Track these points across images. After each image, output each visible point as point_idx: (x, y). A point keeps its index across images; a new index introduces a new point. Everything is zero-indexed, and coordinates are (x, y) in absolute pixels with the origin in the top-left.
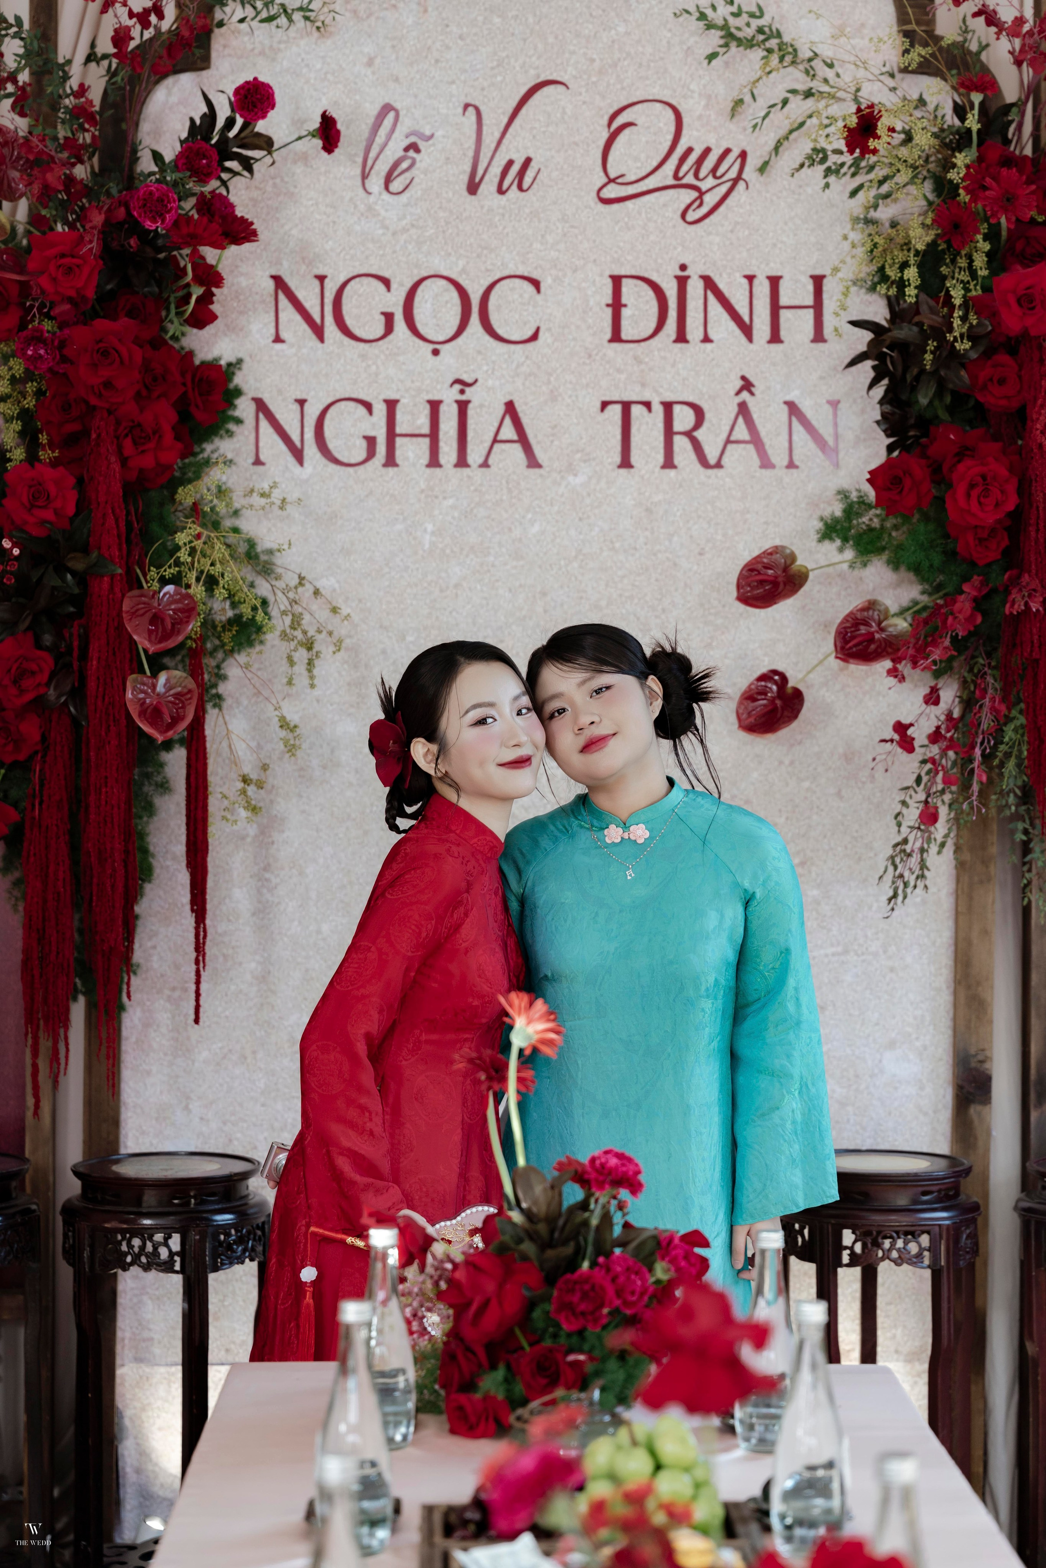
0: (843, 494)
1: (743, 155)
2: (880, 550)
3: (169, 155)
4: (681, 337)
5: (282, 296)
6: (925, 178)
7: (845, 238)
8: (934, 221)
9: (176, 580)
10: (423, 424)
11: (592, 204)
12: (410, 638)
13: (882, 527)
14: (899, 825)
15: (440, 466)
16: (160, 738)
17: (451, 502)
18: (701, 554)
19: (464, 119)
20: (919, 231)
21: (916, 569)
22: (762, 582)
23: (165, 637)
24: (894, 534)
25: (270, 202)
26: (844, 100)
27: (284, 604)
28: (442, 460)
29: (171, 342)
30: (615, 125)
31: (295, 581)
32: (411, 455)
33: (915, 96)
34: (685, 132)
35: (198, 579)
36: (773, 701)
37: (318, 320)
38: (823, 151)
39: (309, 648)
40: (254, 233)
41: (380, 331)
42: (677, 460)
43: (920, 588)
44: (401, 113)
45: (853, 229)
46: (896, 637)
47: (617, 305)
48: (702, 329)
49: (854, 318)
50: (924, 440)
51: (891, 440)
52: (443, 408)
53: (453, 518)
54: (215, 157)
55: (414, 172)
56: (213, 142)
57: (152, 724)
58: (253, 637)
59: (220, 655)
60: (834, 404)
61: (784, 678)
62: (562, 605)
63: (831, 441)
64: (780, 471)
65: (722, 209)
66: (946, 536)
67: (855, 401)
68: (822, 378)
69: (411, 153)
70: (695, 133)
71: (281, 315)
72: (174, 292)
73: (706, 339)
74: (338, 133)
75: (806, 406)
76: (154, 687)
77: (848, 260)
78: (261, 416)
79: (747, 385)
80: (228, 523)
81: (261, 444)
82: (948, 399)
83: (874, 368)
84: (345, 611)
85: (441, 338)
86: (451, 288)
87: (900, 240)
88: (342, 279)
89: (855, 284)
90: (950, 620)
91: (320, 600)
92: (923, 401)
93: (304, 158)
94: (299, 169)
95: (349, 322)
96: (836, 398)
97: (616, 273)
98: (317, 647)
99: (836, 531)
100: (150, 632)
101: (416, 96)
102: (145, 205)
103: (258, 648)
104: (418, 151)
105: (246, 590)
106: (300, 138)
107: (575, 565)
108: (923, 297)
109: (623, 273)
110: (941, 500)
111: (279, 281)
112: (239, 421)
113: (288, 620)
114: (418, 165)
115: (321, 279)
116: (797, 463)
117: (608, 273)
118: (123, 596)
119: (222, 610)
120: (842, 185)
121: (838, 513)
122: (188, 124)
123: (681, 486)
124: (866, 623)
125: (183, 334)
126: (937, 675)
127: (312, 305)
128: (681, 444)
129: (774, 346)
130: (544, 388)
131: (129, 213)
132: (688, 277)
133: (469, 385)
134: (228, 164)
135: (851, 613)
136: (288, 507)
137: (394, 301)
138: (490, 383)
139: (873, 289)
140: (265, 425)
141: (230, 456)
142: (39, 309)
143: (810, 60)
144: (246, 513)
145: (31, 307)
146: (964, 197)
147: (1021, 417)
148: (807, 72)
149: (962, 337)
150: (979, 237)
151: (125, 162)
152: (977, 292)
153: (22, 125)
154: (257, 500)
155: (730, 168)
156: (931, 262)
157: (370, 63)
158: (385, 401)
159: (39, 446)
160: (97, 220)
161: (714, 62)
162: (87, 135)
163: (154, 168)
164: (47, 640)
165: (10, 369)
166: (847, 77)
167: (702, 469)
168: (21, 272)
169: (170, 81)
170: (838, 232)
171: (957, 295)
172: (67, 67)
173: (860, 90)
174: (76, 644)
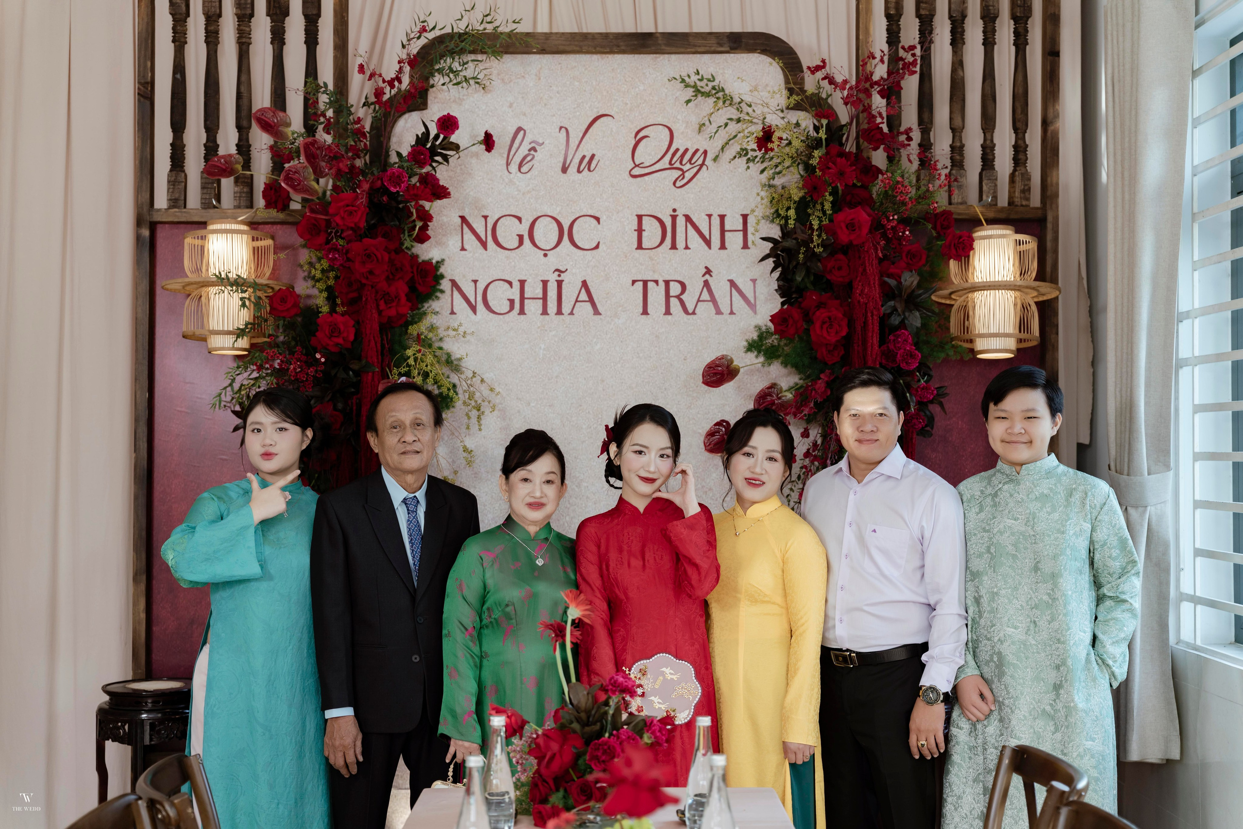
0: (758, 328)
1: (705, 152)
2: (777, 357)
3: (405, 153)
4: (674, 247)
5: (465, 226)
6: (799, 164)
7: (758, 194)
8: (803, 185)
9: (407, 374)
10: (539, 293)
11: (627, 178)
12: (532, 405)
13: (779, 344)
14: (789, 501)
15: (548, 314)
17: (554, 333)
18: (685, 360)
19: (559, 134)
20: (796, 191)
21: (796, 367)
22: (715, 374)
24: (785, 348)
25: (459, 178)
26: (757, 124)
27: (465, 387)
28: (549, 312)
29: (406, 251)
30: (638, 137)
31: (472, 374)
32: (532, 308)
33: (795, 122)
34: (675, 140)
35: (419, 374)
36: (722, 436)
37: (484, 239)
38: (746, 149)
39: (479, 410)
40: (449, 194)
41: (516, 244)
42: (672, 310)
43: (799, 376)
44: (527, 132)
45: (762, 190)
46: (786, 402)
47: (640, 231)
48: (684, 242)
49: (763, 236)
50: (799, 300)
51: (783, 300)
52: (549, 284)
53: (555, 341)
54: (428, 154)
55: (533, 162)
56: (428, 146)
58: (450, 404)
60: (754, 281)
61: (727, 423)
62: (612, 387)
63: (752, 300)
64: (726, 315)
65: (694, 180)
66: (811, 349)
67: (765, 279)
68: (747, 267)
69: (532, 152)
70: (680, 141)
71: (465, 236)
72: (407, 224)
73: (687, 248)
74: (494, 142)
75: (739, 282)
77: (760, 206)
78: (454, 289)
79: (708, 271)
80: (436, 345)
81: (454, 304)
82: (812, 278)
83: (774, 262)
84: (497, 390)
85: (548, 248)
86: (554, 222)
87: (786, 195)
88: (496, 218)
89: (764, 218)
90: (813, 392)
91: (484, 385)
92: (799, 279)
93: (476, 155)
94: (474, 161)
95: (500, 240)
96: (755, 278)
97: (639, 213)
98: (482, 410)
99: (754, 347)
102: (390, 179)
103: (452, 409)
104: (536, 151)
105: (444, 379)
106: (474, 145)
107: (619, 365)
108: (798, 225)
109: (643, 213)
110: (807, 331)
111: (463, 218)
112: (442, 292)
113: (467, 395)
114: (536, 158)
115: (486, 217)
116: (734, 312)
117: (635, 214)
118: (379, 383)
120: (756, 168)
121: (755, 338)
122: (415, 138)
123: (674, 324)
124: (771, 395)
125: (412, 246)
126: (809, 421)
127: (481, 231)
128: (674, 302)
129: (722, 251)
130: (602, 273)
131: (383, 184)
132: (677, 215)
133: (563, 272)
134: (437, 158)
135: (763, 390)
136: (468, 337)
137: (524, 229)
138: (574, 271)
139: (772, 221)
140: (456, 293)
141: (437, 309)
142: (335, 234)
143: (739, 103)
144: (446, 339)
145: (331, 232)
146: (818, 173)
147: (849, 287)
148: (738, 109)
149: (818, 245)
150: (827, 194)
151: (383, 157)
152: (826, 222)
153: (328, 139)
154: (453, 333)
155: (698, 159)
156: (802, 207)
157: (511, 106)
158: (519, 281)
159: (337, 305)
160: (366, 186)
161: (689, 104)
162: (362, 144)
163: (397, 160)
164: (340, 406)
165: (321, 265)
166: (758, 112)
167: (685, 315)
168: (326, 215)
169: (406, 116)
170: (755, 191)
171: (815, 224)
172: (353, 110)
173: (765, 118)
174: (354, 408)
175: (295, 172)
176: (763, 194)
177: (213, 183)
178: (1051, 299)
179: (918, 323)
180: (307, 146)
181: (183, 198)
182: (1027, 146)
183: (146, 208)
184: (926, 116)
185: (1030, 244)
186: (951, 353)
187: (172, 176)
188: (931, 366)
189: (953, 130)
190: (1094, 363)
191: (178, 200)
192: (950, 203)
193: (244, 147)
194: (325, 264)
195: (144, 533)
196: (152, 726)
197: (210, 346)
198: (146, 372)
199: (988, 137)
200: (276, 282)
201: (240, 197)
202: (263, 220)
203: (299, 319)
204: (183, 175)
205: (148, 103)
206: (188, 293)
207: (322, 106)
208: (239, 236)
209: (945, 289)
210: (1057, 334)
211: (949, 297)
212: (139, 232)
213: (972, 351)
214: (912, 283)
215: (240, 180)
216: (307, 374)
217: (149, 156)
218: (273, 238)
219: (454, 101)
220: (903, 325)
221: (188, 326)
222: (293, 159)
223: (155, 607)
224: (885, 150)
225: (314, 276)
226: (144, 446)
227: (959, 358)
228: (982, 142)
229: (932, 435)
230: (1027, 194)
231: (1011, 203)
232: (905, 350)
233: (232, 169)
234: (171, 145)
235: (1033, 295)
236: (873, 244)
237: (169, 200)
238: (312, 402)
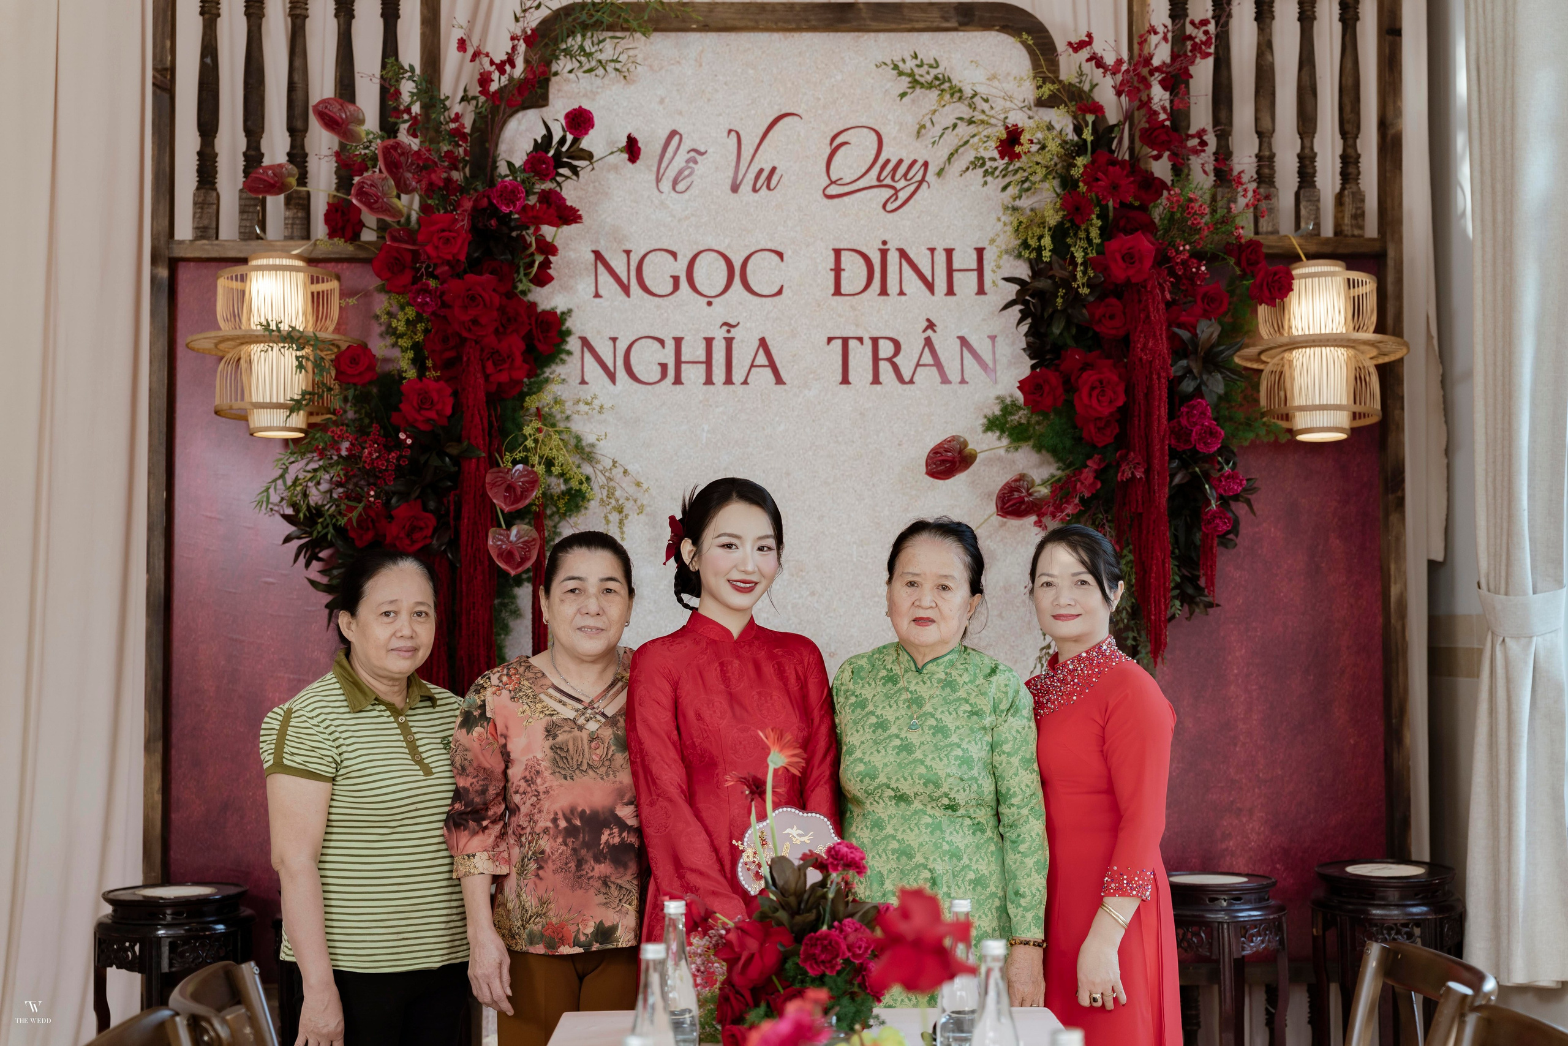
0: (1001, 399)
1: (926, 164)
2: (1027, 439)
3: (519, 163)
4: (884, 292)
5: (599, 265)
6: (1054, 176)
7: (999, 220)
8: (1062, 205)
9: (525, 461)
10: (701, 355)
11: (819, 199)
13: (1029, 422)
15: (713, 384)
16: (513, 573)
18: (899, 445)
19: (728, 140)
20: (1052, 212)
21: (1054, 452)
22: (943, 462)
23: (517, 500)
24: (1037, 427)
25: (591, 198)
26: (996, 126)
28: (715, 380)
29: (520, 295)
30: (835, 144)
31: (611, 464)
32: (692, 376)
33: (1046, 121)
34: (884, 148)
35: (540, 463)
37: (626, 282)
38: (983, 158)
39: (620, 512)
40: (580, 217)
41: (670, 289)
42: (882, 378)
43: (1056, 465)
44: (684, 136)
45: (1004, 214)
46: (1039, 499)
47: (838, 270)
48: (898, 286)
49: (1007, 275)
50: (1056, 362)
51: (1034, 362)
52: (715, 343)
53: (723, 420)
54: (552, 163)
55: (693, 177)
56: (550, 154)
57: (507, 563)
58: (580, 504)
59: (556, 518)
60: (993, 338)
63: (991, 365)
64: (956, 386)
65: (912, 202)
66: (1075, 427)
67: (1007, 336)
68: (984, 320)
69: (691, 164)
70: (892, 150)
71: (599, 278)
72: (523, 259)
73: (902, 293)
74: (639, 149)
75: (973, 340)
76: (508, 536)
77: (1001, 235)
78: (585, 349)
79: (931, 325)
80: (561, 426)
81: (585, 369)
82: (1074, 331)
83: (1021, 311)
84: (645, 486)
85: (713, 294)
86: (721, 258)
87: (1036, 220)
88: (643, 253)
89: (1007, 252)
90: (1079, 484)
91: (628, 478)
92: (1056, 331)
93: (615, 168)
94: (612, 176)
95: (648, 283)
96: (994, 334)
97: (837, 247)
98: (625, 511)
99: (996, 426)
100: (505, 497)
101: (694, 125)
102: (502, 196)
103: (583, 512)
104: (696, 162)
105: (575, 469)
107: (810, 453)
108: (1055, 257)
109: (842, 247)
110: (1070, 401)
111: (598, 255)
112: (569, 353)
113: (605, 493)
114: (696, 172)
115: (628, 252)
116: (967, 379)
117: (831, 247)
118: (486, 472)
119: (558, 486)
120: (995, 183)
121: (998, 412)
122: (532, 144)
123: (884, 396)
124: (1019, 491)
125: (530, 291)
127: (621, 270)
128: (884, 367)
129: (950, 298)
130: (787, 328)
131: (491, 203)
132: (889, 250)
133: (734, 326)
135: (1007, 484)
136: (606, 414)
137: (680, 268)
138: (748, 325)
139: (1019, 256)
140: (588, 356)
141: (563, 377)
142: (426, 269)
143: (972, 98)
144: (575, 417)
145: (419, 269)
146: (1082, 187)
147: (1125, 342)
148: (970, 106)
149: (1083, 285)
150: (1094, 216)
151: (489, 169)
152: (1092, 254)
153: (415, 144)
154: (583, 407)
155: (916, 173)
156: (1060, 234)
157: (662, 101)
158: (674, 338)
159: (428, 369)
160: (468, 205)
161: (904, 99)
162: (461, 150)
163: (508, 172)
164: (432, 505)
165: (405, 314)
166: (998, 108)
167: (900, 385)
168: (414, 244)
169: (520, 115)
170: (994, 216)
171: (1079, 256)
172: (447, 103)
173: (1006, 118)
174: (452, 508)
175: (371, 185)
176: (1003, 219)
177: (256, 205)
178: (1394, 362)
179: (1220, 389)
180: (386, 151)
181: (214, 225)
182: (1359, 156)
183: (163, 240)
184: (1223, 115)
185: (1368, 285)
186: (1263, 432)
187: (199, 196)
188: (1235, 450)
189: (1260, 134)
190: (1448, 452)
191: (207, 229)
192: (1257, 233)
193: (298, 156)
194: (411, 312)
195: (160, 685)
196: (173, 946)
197: (252, 426)
198: (163, 463)
199: (1307, 144)
200: (343, 338)
201: (293, 224)
202: (324, 256)
203: (375, 390)
204: (215, 194)
205: (167, 96)
206: (221, 354)
207: (406, 98)
208: (294, 274)
209: (1254, 345)
210: (1402, 409)
211: (1257, 358)
212: (155, 271)
213: (1290, 431)
214: (1212, 335)
215: (293, 202)
216: (388, 460)
217: (168, 169)
218: (338, 278)
219: (585, 95)
220: (1198, 392)
221: (222, 397)
222: (367, 170)
223: (174, 786)
224: (1170, 158)
225: (396, 328)
226: (160, 564)
227: (1272, 438)
228: (1298, 150)
229: (1236, 545)
230: (1360, 220)
231: (1338, 232)
232: (1203, 425)
233: (283, 184)
234: (199, 153)
235: (1372, 355)
236: (1159, 284)
237: (196, 228)
238: (394, 501)
